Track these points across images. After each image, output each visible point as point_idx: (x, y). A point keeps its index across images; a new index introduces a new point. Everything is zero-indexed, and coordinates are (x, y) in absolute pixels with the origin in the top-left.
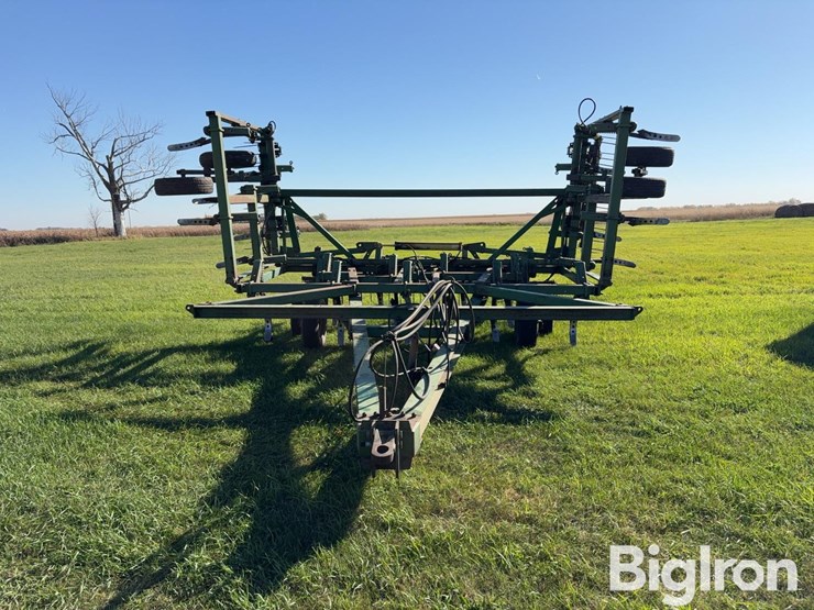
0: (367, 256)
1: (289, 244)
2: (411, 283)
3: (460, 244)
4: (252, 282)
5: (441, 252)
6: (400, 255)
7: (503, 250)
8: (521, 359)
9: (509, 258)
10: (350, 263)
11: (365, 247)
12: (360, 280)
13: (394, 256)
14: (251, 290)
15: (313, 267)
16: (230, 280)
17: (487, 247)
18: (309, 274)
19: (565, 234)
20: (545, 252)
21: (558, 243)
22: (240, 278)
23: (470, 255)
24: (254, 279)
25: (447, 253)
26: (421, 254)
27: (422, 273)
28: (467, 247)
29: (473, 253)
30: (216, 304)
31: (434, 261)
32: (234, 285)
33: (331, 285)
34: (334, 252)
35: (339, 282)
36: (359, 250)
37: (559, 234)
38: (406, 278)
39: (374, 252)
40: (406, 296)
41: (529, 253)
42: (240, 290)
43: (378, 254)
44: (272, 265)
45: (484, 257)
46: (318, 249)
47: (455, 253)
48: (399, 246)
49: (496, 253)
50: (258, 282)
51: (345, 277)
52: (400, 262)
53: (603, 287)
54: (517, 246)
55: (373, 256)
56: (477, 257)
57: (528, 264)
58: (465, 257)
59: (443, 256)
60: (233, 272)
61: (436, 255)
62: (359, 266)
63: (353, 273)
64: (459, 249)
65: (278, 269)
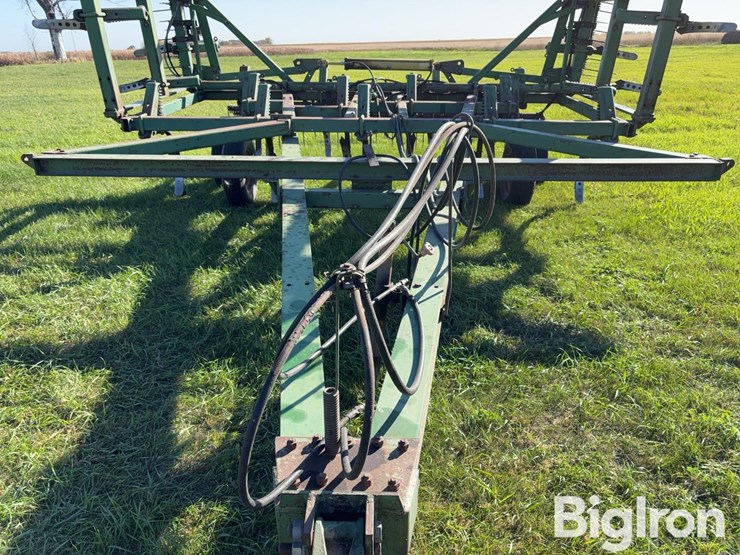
0: (308, 79)
1: (205, 62)
2: (369, 118)
3: (431, 62)
4: (144, 116)
5: (409, 73)
6: (353, 76)
7: (488, 71)
8: (518, 224)
9: (498, 82)
10: (287, 87)
11: (307, 65)
12: (298, 112)
13: (343, 79)
14: (143, 127)
15: (237, 94)
16: (110, 112)
17: (466, 66)
18: (234, 103)
19: (570, 49)
20: (540, 74)
21: (559, 63)
22: (126, 110)
23: (443, 77)
24: (147, 110)
25: (416, 74)
26: (381, 76)
27: (382, 103)
28: (440, 67)
29: (448, 75)
30: (70, 154)
31: (397, 86)
32: (118, 119)
33: (255, 121)
34: (263, 73)
35: (267, 115)
36: (298, 70)
37: (561, 49)
38: (362, 110)
39: (317, 72)
40: (363, 137)
41: (519, 75)
42: (127, 127)
43: (323, 75)
44: (182, 91)
45: (462, 80)
46: (244, 69)
47: (425, 75)
48: (350, 64)
49: (477, 74)
50: (154, 114)
51: (277, 109)
52: (353, 86)
53: (640, 124)
54: (504, 67)
55: (315, 78)
56: (452, 80)
57: (519, 89)
58: (436, 81)
59: (410, 78)
60: (114, 100)
61: (400, 77)
62: (298, 92)
63: (288, 101)
64: (430, 69)
65: (190, 97)
